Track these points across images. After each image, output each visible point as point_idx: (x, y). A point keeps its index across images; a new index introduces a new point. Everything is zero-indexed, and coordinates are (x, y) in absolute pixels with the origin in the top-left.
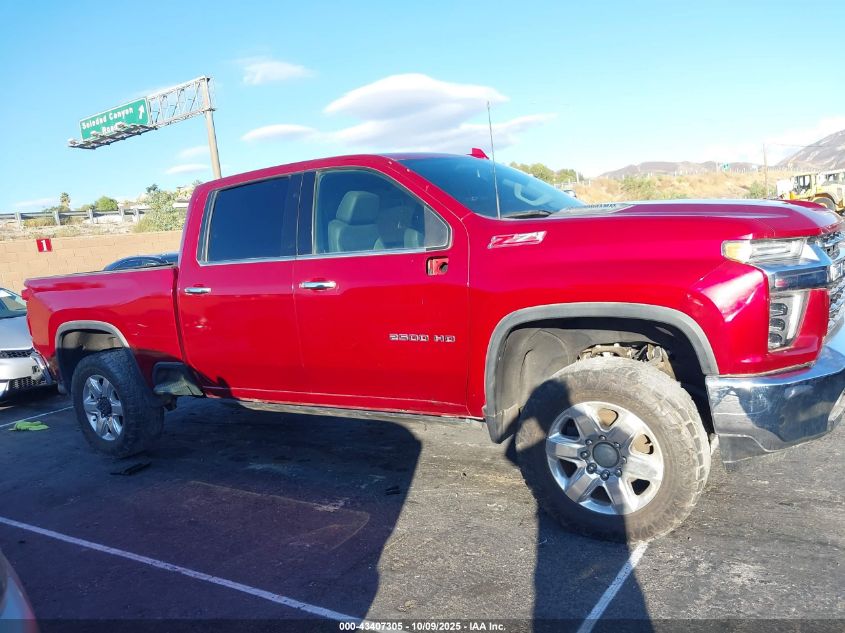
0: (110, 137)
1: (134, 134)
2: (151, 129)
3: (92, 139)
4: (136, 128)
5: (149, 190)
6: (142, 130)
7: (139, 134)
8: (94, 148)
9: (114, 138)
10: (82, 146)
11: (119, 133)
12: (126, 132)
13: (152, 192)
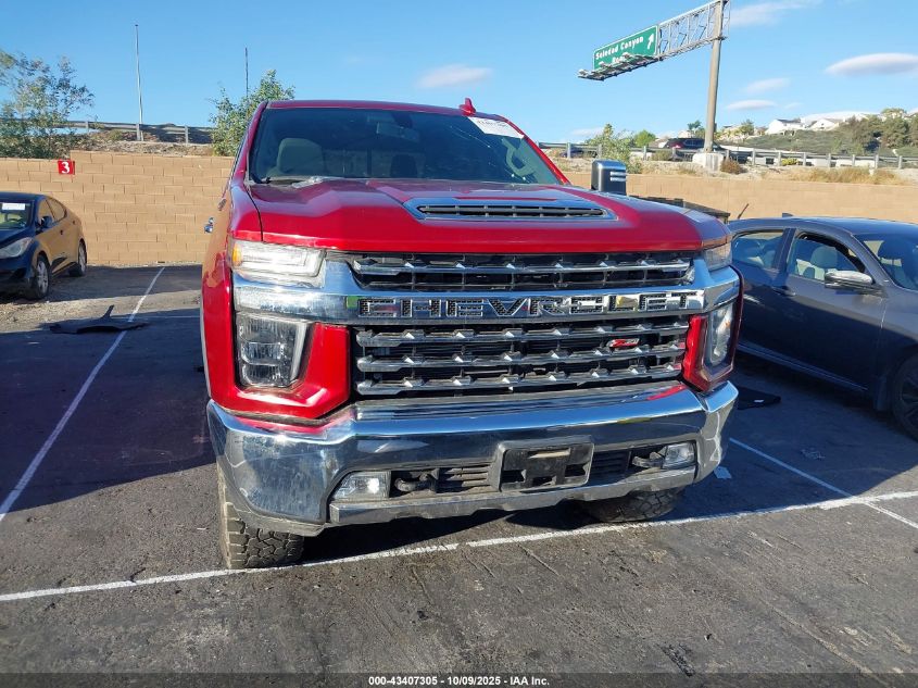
0: (617, 68)
1: (640, 66)
2: (656, 60)
3: (599, 70)
4: (641, 59)
5: (691, 126)
6: (631, 66)
7: (645, 65)
8: (602, 79)
9: (621, 69)
10: (590, 78)
11: (625, 64)
12: (631, 63)
13: (694, 129)
